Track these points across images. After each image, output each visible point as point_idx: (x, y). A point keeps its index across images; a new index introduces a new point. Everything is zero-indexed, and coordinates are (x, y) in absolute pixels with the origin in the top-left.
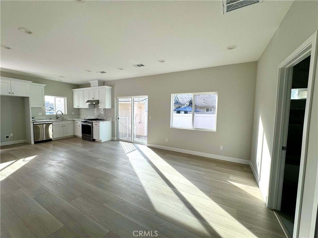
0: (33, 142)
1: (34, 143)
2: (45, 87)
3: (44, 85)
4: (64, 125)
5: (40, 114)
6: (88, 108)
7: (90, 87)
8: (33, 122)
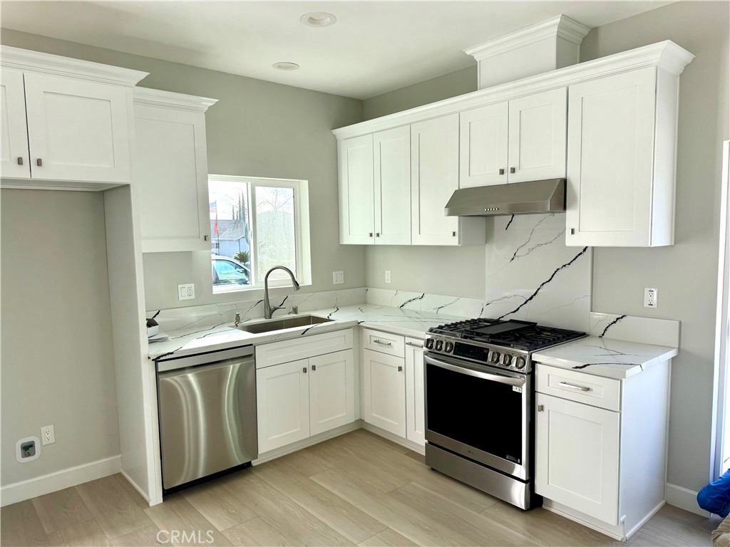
0: (154, 495)
1: (160, 500)
2: (210, 113)
3: (208, 102)
4: (312, 362)
5: (186, 291)
6: (454, 241)
7: (476, 89)
8: (157, 360)
